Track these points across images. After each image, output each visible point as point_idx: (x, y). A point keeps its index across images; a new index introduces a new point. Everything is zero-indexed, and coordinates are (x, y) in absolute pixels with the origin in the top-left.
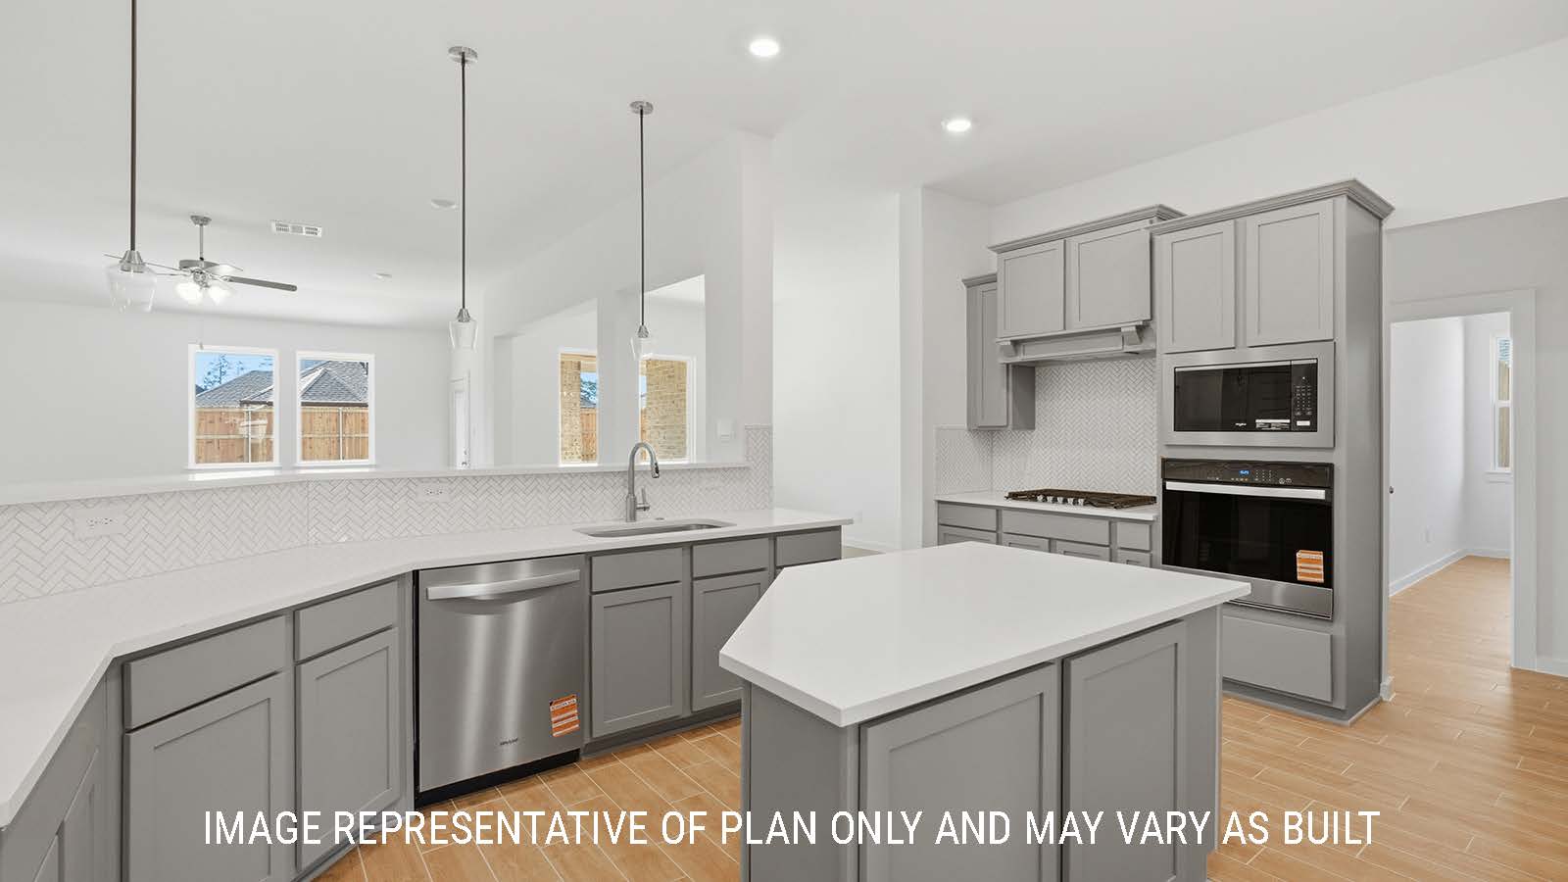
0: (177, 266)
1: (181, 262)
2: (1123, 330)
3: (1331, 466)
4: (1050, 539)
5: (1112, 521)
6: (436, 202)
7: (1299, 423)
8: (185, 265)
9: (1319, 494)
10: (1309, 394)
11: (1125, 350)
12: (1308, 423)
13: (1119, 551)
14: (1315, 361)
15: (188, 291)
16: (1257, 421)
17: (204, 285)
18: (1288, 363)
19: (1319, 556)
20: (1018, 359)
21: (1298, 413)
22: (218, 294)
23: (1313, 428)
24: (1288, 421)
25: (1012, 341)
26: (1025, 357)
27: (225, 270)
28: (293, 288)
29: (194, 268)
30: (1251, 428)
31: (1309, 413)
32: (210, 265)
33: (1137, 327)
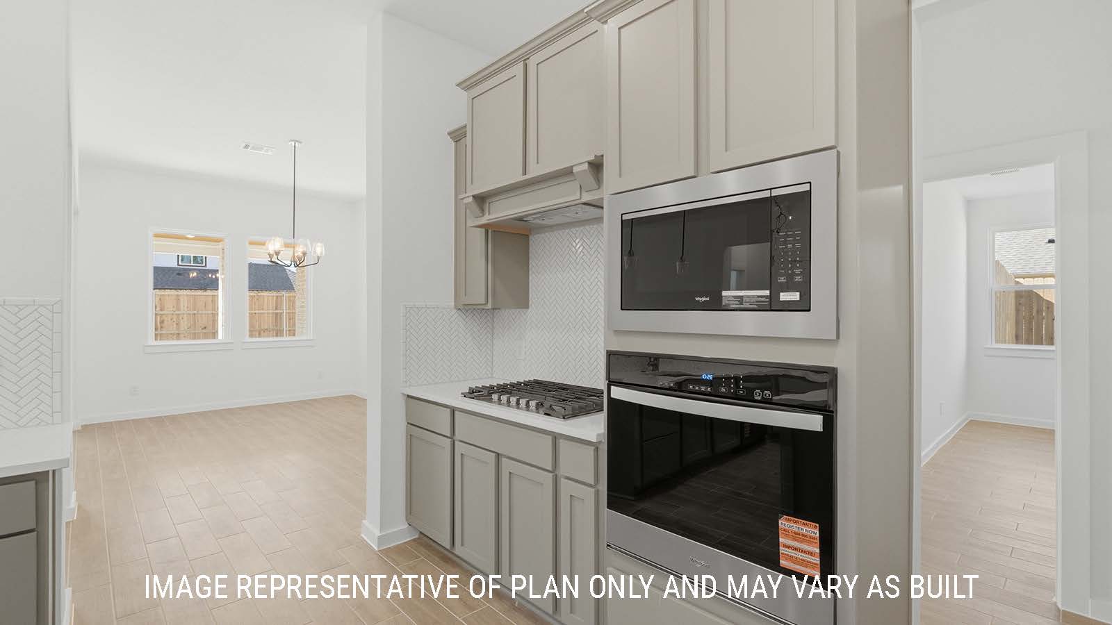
2: (575, 170)
3: (832, 373)
4: (498, 455)
5: (555, 437)
7: (784, 296)
9: (814, 422)
10: (798, 245)
11: (583, 200)
12: (795, 296)
13: (562, 479)
14: (806, 188)
16: (724, 293)
18: (766, 194)
19: (813, 531)
20: (485, 220)
21: (782, 280)
23: (804, 306)
24: (767, 293)
25: (474, 196)
26: (491, 217)
30: (716, 305)
31: (798, 279)
33: (590, 163)
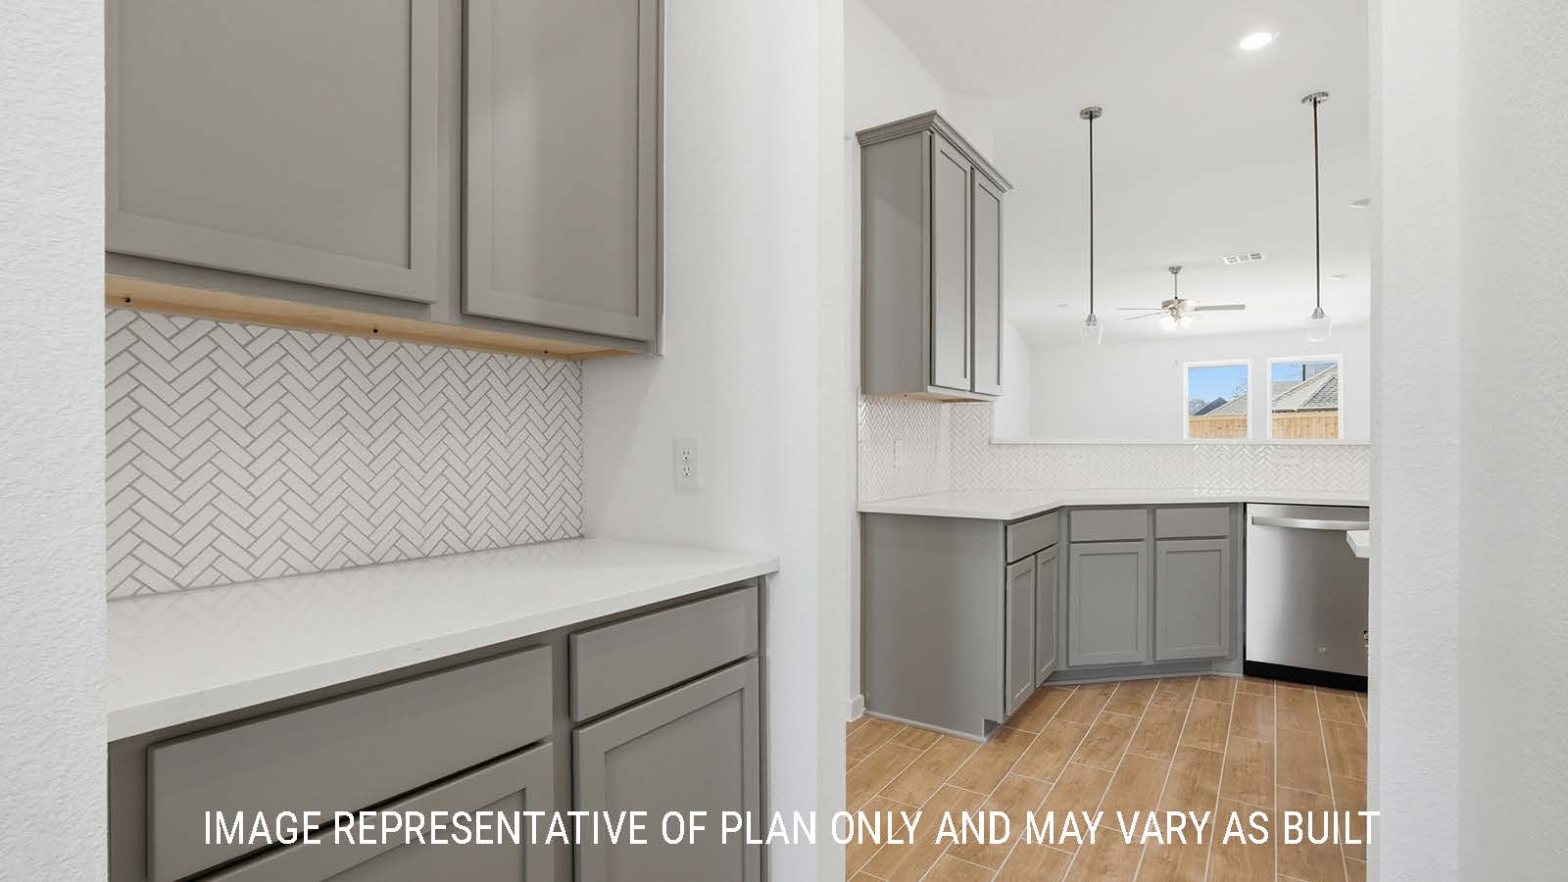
0: (1161, 306)
1: (1163, 303)
6: (1355, 204)
8: (1165, 305)
15: (1167, 323)
17: (1177, 317)
22: (1188, 322)
27: (1191, 303)
28: (1242, 307)
29: (1171, 306)
32: (1180, 301)
